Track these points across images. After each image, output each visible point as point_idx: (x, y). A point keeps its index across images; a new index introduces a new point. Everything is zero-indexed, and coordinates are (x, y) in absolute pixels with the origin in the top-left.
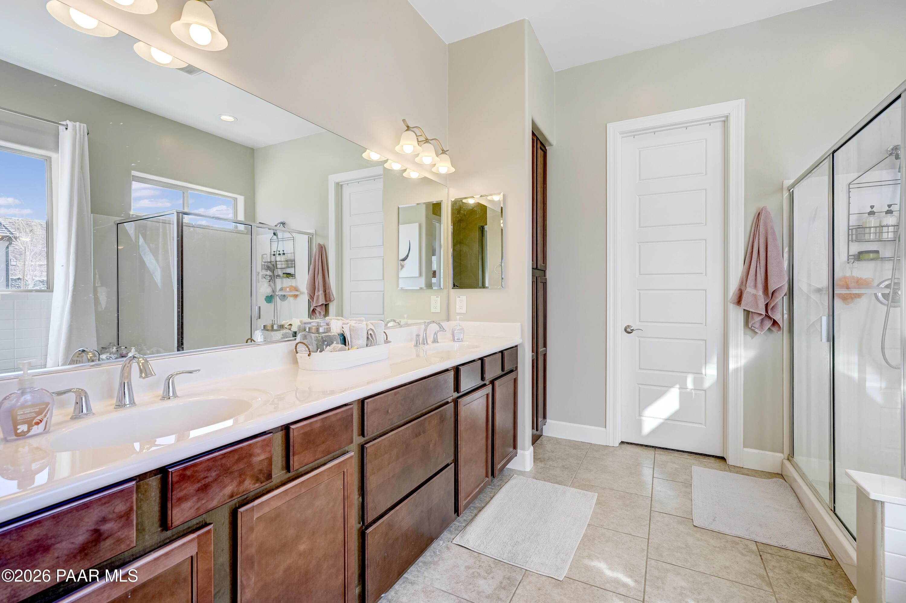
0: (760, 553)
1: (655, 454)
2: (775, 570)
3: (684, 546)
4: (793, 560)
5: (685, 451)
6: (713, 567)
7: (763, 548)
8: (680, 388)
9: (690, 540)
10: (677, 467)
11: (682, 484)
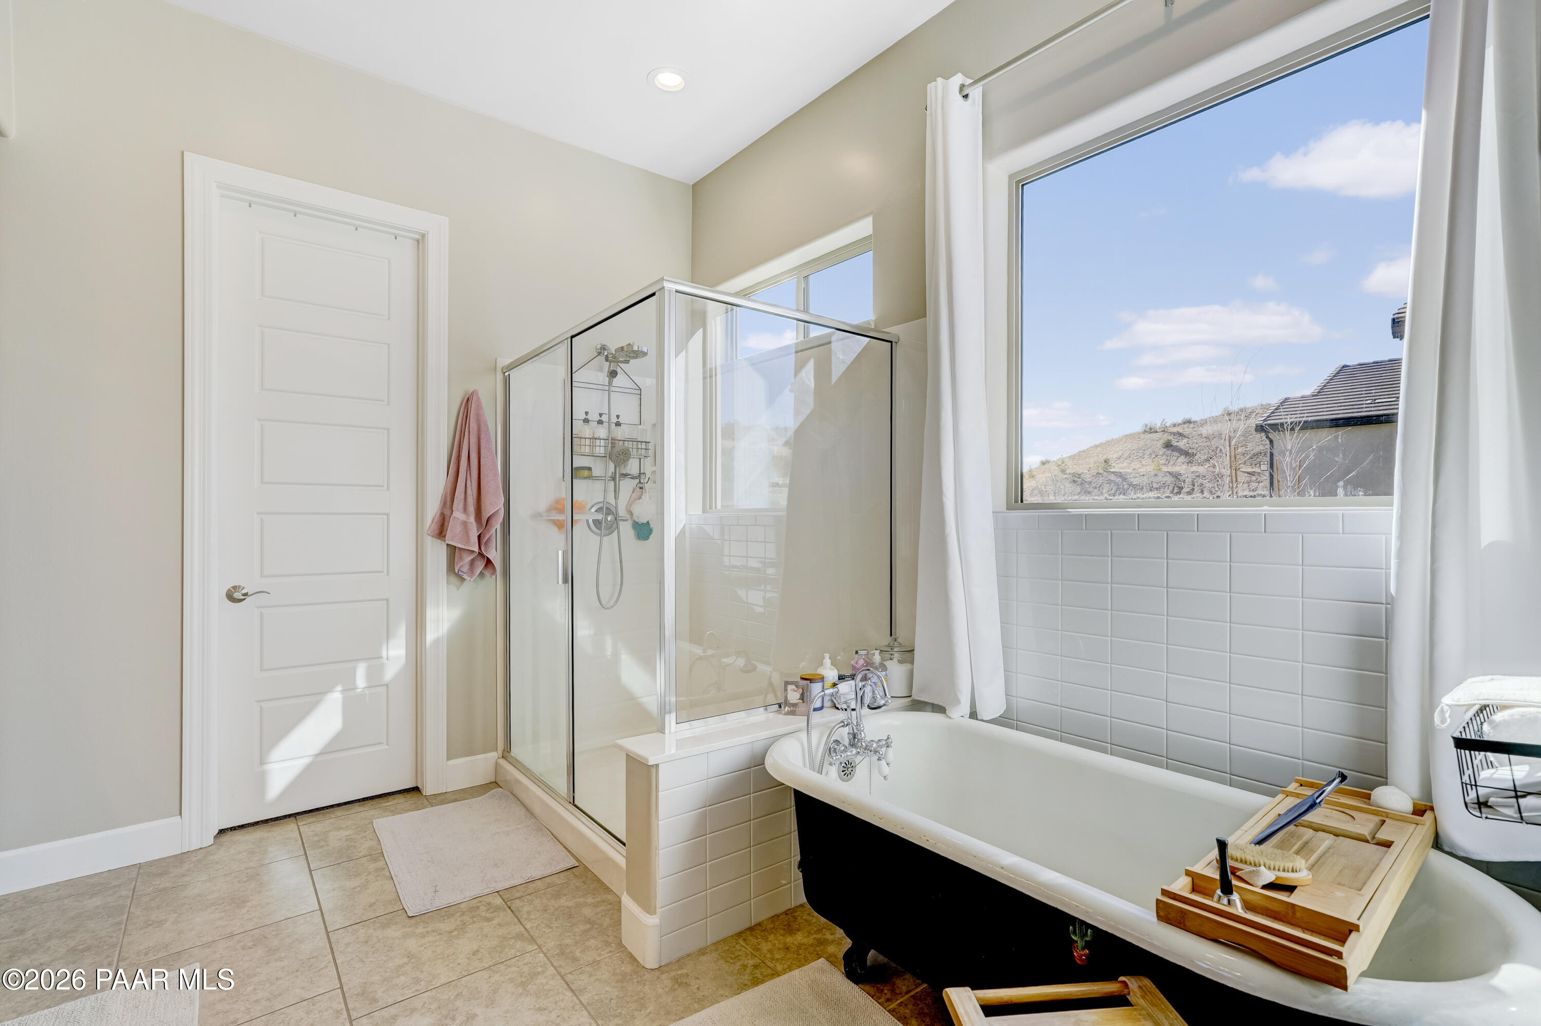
0: (507, 905)
1: (298, 826)
2: (532, 917)
3: (406, 960)
4: (544, 891)
5: (353, 801)
6: (459, 964)
7: (508, 896)
8: (343, 691)
9: (412, 944)
10: (347, 833)
11: (365, 858)
